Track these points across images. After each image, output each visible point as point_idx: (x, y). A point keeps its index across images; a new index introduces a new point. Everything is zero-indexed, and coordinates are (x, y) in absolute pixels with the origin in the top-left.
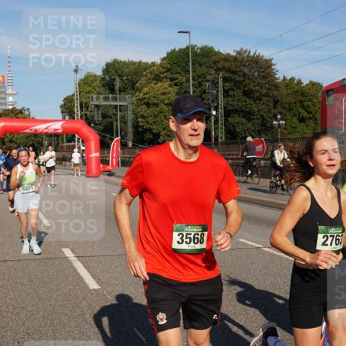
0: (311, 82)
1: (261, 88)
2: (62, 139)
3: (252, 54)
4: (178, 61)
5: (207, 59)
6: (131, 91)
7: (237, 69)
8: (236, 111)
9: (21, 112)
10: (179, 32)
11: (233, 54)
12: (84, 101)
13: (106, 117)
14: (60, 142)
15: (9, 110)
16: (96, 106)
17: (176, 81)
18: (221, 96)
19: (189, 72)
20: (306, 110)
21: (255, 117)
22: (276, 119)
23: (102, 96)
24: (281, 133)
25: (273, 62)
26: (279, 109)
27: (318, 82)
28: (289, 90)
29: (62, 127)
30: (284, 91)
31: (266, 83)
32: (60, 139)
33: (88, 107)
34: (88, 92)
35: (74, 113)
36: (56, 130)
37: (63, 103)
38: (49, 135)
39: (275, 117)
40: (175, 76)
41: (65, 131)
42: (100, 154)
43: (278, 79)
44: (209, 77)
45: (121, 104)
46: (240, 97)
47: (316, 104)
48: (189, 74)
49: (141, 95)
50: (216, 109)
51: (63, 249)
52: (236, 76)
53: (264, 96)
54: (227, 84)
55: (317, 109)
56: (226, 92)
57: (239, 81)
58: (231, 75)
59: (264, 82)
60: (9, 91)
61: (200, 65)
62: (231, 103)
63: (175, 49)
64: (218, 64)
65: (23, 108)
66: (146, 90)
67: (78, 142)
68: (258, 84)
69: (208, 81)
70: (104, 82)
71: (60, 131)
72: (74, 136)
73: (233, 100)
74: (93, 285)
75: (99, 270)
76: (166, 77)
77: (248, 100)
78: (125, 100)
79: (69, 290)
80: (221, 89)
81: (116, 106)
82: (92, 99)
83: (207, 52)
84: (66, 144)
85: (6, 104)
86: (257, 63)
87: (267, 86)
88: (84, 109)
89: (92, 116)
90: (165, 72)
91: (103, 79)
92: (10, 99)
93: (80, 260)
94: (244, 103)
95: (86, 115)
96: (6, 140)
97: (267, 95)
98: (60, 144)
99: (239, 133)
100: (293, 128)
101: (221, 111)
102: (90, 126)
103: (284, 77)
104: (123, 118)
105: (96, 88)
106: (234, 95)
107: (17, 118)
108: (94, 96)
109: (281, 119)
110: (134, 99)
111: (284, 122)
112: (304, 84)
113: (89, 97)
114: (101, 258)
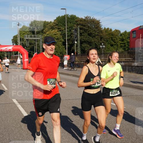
0: (116, 30)
1: (95, 32)
2: (13, 54)
3: (91, 18)
4: (61, 21)
5: (73, 20)
6: (41, 33)
7: (85, 24)
8: (85, 42)
10: (61, 9)
11: (84, 18)
12: (22, 38)
13: (31, 44)
14: (12, 55)
16: (27, 40)
17: (60, 29)
18: (79, 35)
19: (66, 25)
20: (114, 41)
21: (93, 44)
22: (102, 45)
23: (29, 36)
24: (104, 51)
25: (100, 21)
26: (103, 41)
27: (119, 30)
28: (106, 33)
29: (12, 48)
30: (105, 33)
31: (97, 30)
32: (12, 53)
34: (24, 34)
35: (18, 43)
36: (10, 50)
37: (13, 38)
38: (7, 52)
39: (101, 44)
40: (59, 27)
41: (14, 50)
42: (29, 60)
43: (102, 28)
44: (74, 28)
45: (37, 39)
46: (87, 36)
47: (118, 39)
48: (66, 26)
49: (46, 35)
50: (77, 41)
52: (85, 27)
53: (96, 35)
54: (81, 31)
55: (118, 41)
56: (81, 34)
57: (86, 30)
58: (83, 27)
59: (96, 30)
61: (70, 23)
62: (83, 38)
63: (60, 16)
64: (77, 22)
66: (48, 33)
67: (19, 55)
68: (94, 31)
69: (73, 29)
71: (12, 50)
72: (18, 52)
73: (84, 37)
74: (25, 114)
75: (28, 108)
76: (56, 28)
77: (90, 37)
78: (39, 37)
79: (15, 116)
80: (79, 33)
81: (35, 40)
82: (25, 37)
83: (73, 17)
84: (14, 56)
86: (94, 22)
87: (98, 31)
88: (22, 41)
89: (25, 44)
90: (56, 26)
91: (30, 28)
93: (20, 104)
94: (88, 38)
95: (23, 43)
97: (98, 35)
98: (12, 56)
99: (86, 51)
100: (108, 49)
101: (79, 41)
102: (24, 48)
103: (105, 28)
104: (38, 44)
105: (27, 32)
106: (84, 35)
108: (26, 36)
109: (104, 45)
110: (43, 37)
111: (104, 46)
112: (113, 31)
113: (24, 36)
114: (29, 103)
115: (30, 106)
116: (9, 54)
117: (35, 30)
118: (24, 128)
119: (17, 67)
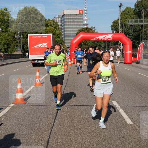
2: (112, 43)
9: (90, 29)
12: (124, 23)
13: (136, 31)
14: (110, 45)
15: (84, 28)
16: (130, 25)
23: (134, 20)
29: (112, 37)
32: (110, 43)
33: (126, 26)
34: (126, 18)
35: (119, 29)
36: (109, 38)
37: (112, 24)
38: (105, 41)
41: (114, 39)
42: (132, 52)
45: (145, 24)
51: (113, 102)
60: (85, 18)
65: (92, 27)
67: (120, 45)
70: (135, 12)
71: (111, 39)
72: (118, 42)
74: (129, 122)
75: (132, 114)
78: (147, 22)
81: (142, 25)
82: (129, 22)
84: (113, 46)
85: (83, 25)
88: (124, 27)
89: (128, 31)
91: (135, 10)
93: (121, 108)
95: (125, 30)
96: (83, 44)
102: (126, 36)
104: (145, 31)
105: (131, 16)
107: (89, 32)
108: (130, 20)
113: (126, 21)
114: (133, 107)
115: (135, 111)
116: (107, 44)
117: (142, 12)
118: (128, 140)
119: (116, 61)
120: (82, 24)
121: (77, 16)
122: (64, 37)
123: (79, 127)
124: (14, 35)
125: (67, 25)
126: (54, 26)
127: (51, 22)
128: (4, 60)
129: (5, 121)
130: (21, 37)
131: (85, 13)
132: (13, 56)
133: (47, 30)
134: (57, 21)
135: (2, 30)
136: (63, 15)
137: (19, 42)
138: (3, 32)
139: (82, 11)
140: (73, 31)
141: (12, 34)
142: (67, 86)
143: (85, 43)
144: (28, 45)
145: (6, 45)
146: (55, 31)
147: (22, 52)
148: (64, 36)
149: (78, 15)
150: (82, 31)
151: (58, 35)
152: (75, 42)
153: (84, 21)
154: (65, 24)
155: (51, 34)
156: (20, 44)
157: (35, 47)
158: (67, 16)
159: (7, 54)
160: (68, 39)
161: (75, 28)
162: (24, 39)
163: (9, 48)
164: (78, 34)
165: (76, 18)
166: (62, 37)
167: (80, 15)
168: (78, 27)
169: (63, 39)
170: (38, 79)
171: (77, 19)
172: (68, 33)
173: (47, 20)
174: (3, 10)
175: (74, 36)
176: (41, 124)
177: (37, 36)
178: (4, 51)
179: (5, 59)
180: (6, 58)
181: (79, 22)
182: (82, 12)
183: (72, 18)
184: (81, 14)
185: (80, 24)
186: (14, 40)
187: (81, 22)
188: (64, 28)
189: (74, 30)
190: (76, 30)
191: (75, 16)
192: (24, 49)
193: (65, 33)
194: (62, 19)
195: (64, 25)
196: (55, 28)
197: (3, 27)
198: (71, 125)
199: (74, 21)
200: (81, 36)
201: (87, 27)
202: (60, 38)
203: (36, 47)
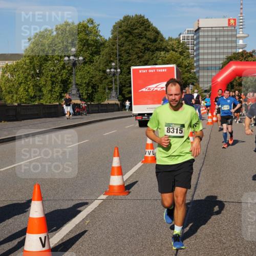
9: (251, 55)
15: (238, 53)
60: (240, 34)
65: (254, 51)
85: (236, 47)
92: (241, 42)
96: (235, 83)
107: (247, 61)
120: (234, 45)
121: (224, 31)
122: (198, 72)
123: (232, 244)
124: (104, 69)
125: (204, 48)
126: (180, 50)
127: (174, 42)
128: (86, 115)
129: (91, 226)
130: (117, 72)
131: (241, 24)
132: (103, 108)
133: (165, 58)
134: (186, 40)
135: (84, 59)
136: (197, 28)
137: (113, 81)
138: (85, 63)
139: (235, 20)
140: (216, 59)
141: (102, 67)
142: (205, 164)
143: (239, 81)
144: (130, 86)
145: (90, 88)
146: (181, 60)
147: (119, 101)
148: (198, 69)
149: (227, 28)
150: (235, 59)
151: (186, 67)
152: (219, 80)
153: (237, 40)
154: (201, 45)
155: (174, 66)
156: (115, 84)
157: (144, 90)
158: (204, 31)
159: (92, 103)
160: (206, 74)
161: (220, 54)
162: (124, 77)
163: (96, 92)
164: (225, 65)
165: (222, 33)
166: (195, 71)
167: (230, 28)
168: (226, 51)
169: (197, 75)
170: (149, 150)
171: (224, 36)
172: (206, 63)
173: (167, 39)
174: (85, 22)
175: (217, 68)
176: (157, 235)
177: (148, 69)
178: (87, 99)
179: (89, 113)
180: (90, 110)
181: (228, 42)
182: (235, 23)
183: (214, 34)
184: (232, 26)
185: (230, 45)
186: (105, 78)
187: (232, 42)
188: (198, 55)
189: (218, 57)
190: (222, 57)
191: (220, 31)
192: (123, 95)
193: (201, 63)
194: (195, 37)
195: (198, 49)
196: (181, 53)
197: (86, 54)
198: (216, 239)
199: (218, 39)
200: (233, 67)
201: (244, 51)
202: (190, 73)
203: (146, 90)
